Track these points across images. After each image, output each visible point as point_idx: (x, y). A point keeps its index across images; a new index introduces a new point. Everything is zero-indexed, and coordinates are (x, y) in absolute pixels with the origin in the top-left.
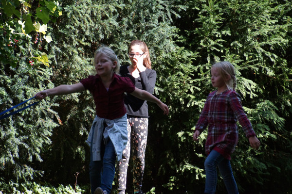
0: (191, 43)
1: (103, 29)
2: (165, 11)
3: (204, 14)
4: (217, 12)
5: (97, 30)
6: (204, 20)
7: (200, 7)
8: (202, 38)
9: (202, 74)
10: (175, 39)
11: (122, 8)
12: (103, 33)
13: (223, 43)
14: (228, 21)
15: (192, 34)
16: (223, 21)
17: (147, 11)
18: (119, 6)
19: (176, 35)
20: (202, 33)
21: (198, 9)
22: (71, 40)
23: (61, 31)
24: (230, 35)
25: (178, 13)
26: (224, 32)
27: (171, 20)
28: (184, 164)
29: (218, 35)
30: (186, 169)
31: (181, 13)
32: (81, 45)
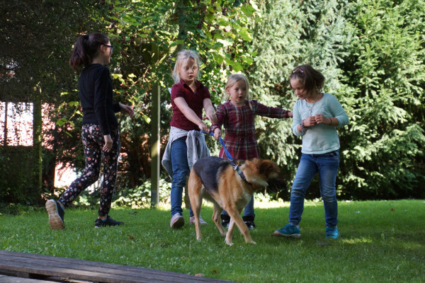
0: (353, 81)
1: (284, 73)
2: (332, 57)
3: (363, 58)
4: (373, 56)
5: (278, 74)
6: (363, 63)
7: (360, 53)
8: (362, 77)
9: (362, 105)
10: (340, 78)
11: (298, 57)
12: (284, 76)
13: (379, 81)
14: (382, 63)
15: (353, 74)
16: (379, 63)
17: (318, 57)
18: (295, 55)
19: (341, 76)
20: (362, 73)
21: (358, 54)
22: (259, 82)
23: (252, 76)
24: (384, 73)
25: (342, 58)
26: (379, 72)
27: (337, 64)
28: (349, 175)
29: (375, 74)
30: (351, 180)
31: (345, 58)
32: (267, 86)
